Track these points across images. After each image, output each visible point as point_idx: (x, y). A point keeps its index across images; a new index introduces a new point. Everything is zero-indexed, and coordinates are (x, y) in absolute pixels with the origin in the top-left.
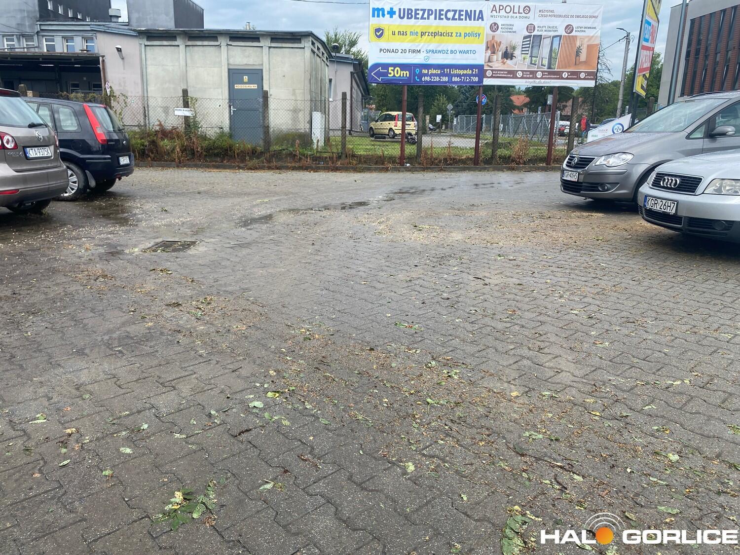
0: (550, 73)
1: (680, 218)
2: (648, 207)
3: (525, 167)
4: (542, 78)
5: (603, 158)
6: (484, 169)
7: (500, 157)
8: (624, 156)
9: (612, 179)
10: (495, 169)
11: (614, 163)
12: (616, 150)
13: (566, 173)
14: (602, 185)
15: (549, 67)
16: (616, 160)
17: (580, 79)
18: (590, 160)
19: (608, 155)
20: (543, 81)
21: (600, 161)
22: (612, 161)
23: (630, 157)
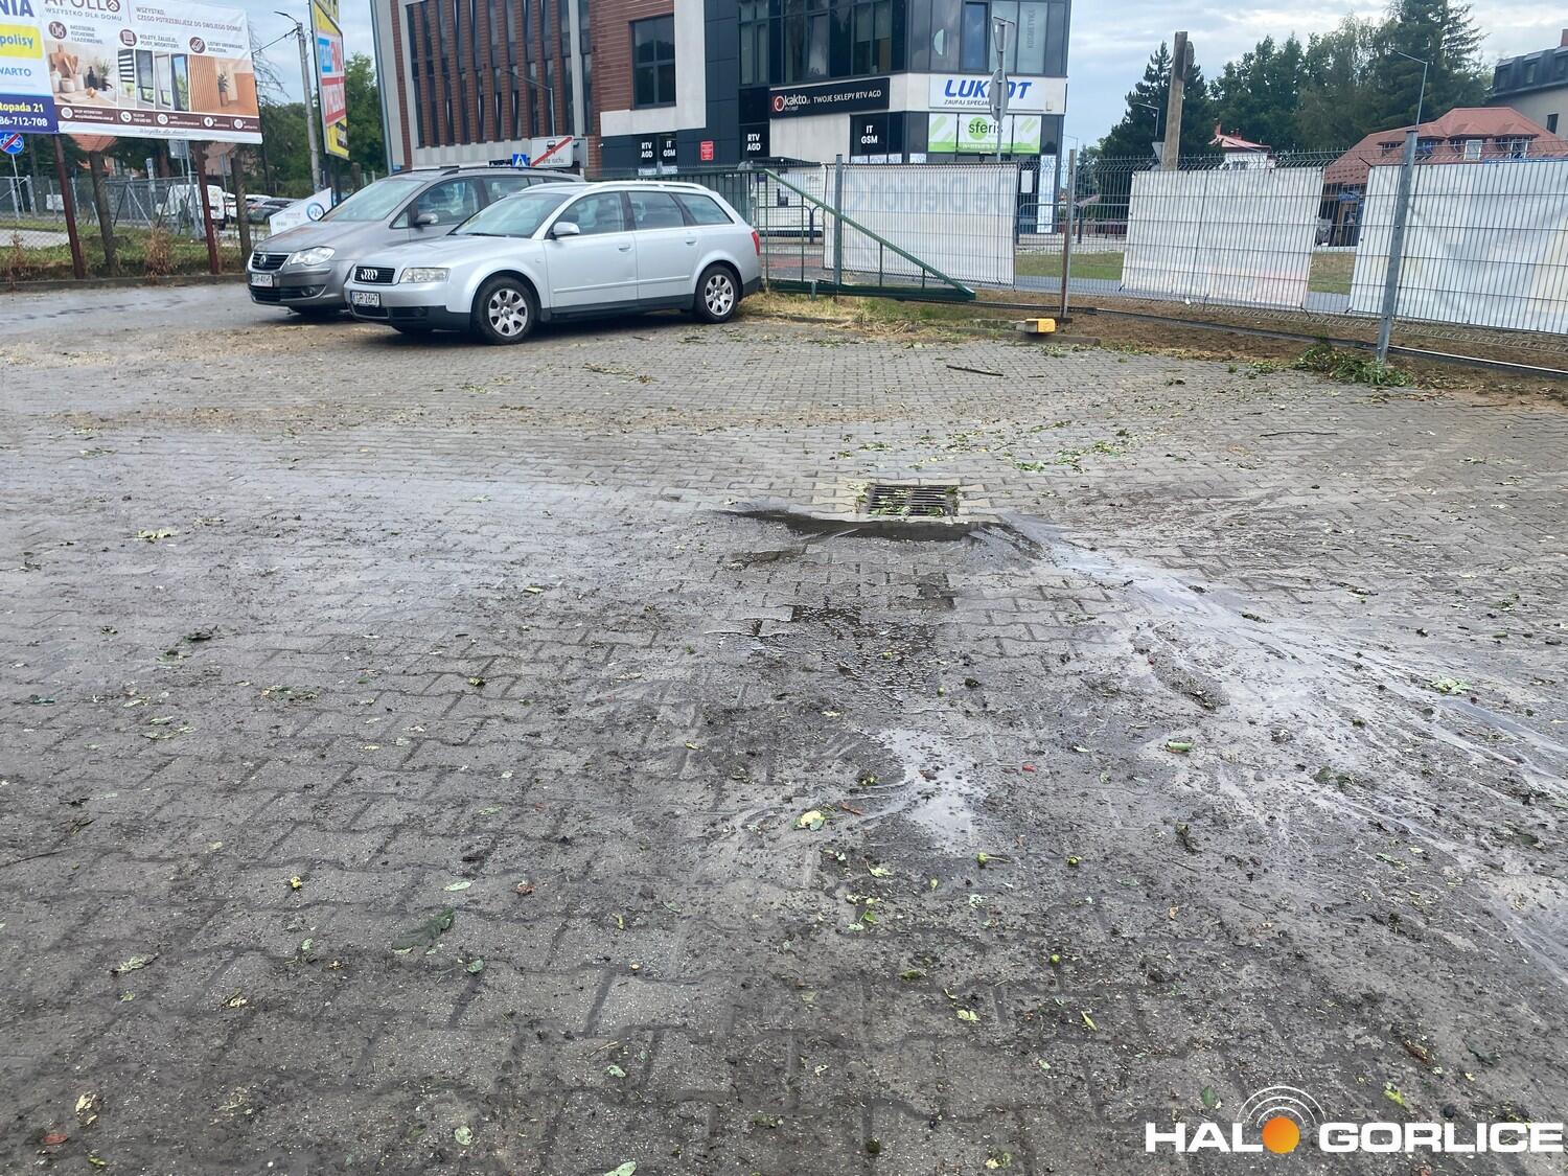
0: (182, 117)
1: (385, 309)
2: (356, 303)
3: (175, 280)
4: (168, 125)
5: (299, 254)
6: (100, 285)
7: (124, 263)
8: (323, 251)
9: (316, 280)
10: (120, 284)
11: (313, 261)
12: (312, 244)
13: (254, 277)
14: (305, 288)
15: (178, 108)
16: (315, 257)
17: (236, 129)
18: (284, 258)
19: (305, 250)
20: (171, 130)
21: (296, 259)
22: (311, 257)
23: (330, 252)
